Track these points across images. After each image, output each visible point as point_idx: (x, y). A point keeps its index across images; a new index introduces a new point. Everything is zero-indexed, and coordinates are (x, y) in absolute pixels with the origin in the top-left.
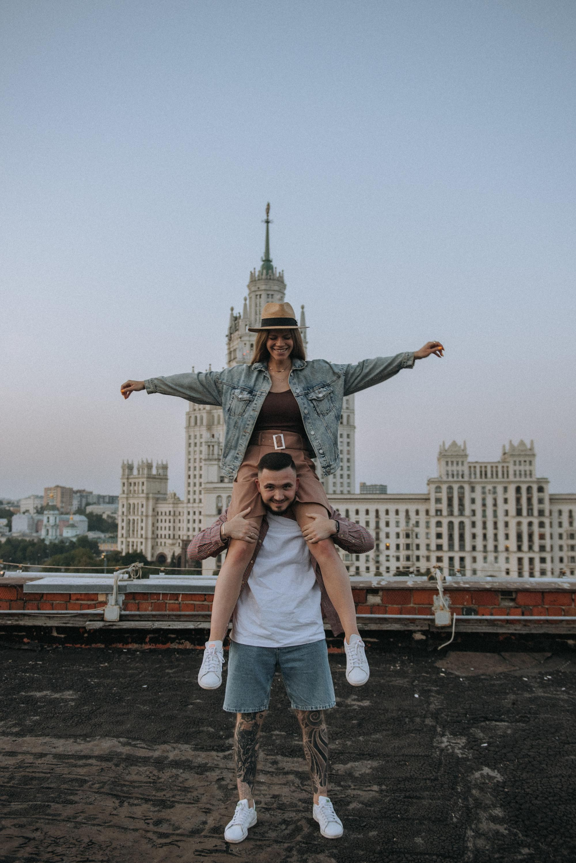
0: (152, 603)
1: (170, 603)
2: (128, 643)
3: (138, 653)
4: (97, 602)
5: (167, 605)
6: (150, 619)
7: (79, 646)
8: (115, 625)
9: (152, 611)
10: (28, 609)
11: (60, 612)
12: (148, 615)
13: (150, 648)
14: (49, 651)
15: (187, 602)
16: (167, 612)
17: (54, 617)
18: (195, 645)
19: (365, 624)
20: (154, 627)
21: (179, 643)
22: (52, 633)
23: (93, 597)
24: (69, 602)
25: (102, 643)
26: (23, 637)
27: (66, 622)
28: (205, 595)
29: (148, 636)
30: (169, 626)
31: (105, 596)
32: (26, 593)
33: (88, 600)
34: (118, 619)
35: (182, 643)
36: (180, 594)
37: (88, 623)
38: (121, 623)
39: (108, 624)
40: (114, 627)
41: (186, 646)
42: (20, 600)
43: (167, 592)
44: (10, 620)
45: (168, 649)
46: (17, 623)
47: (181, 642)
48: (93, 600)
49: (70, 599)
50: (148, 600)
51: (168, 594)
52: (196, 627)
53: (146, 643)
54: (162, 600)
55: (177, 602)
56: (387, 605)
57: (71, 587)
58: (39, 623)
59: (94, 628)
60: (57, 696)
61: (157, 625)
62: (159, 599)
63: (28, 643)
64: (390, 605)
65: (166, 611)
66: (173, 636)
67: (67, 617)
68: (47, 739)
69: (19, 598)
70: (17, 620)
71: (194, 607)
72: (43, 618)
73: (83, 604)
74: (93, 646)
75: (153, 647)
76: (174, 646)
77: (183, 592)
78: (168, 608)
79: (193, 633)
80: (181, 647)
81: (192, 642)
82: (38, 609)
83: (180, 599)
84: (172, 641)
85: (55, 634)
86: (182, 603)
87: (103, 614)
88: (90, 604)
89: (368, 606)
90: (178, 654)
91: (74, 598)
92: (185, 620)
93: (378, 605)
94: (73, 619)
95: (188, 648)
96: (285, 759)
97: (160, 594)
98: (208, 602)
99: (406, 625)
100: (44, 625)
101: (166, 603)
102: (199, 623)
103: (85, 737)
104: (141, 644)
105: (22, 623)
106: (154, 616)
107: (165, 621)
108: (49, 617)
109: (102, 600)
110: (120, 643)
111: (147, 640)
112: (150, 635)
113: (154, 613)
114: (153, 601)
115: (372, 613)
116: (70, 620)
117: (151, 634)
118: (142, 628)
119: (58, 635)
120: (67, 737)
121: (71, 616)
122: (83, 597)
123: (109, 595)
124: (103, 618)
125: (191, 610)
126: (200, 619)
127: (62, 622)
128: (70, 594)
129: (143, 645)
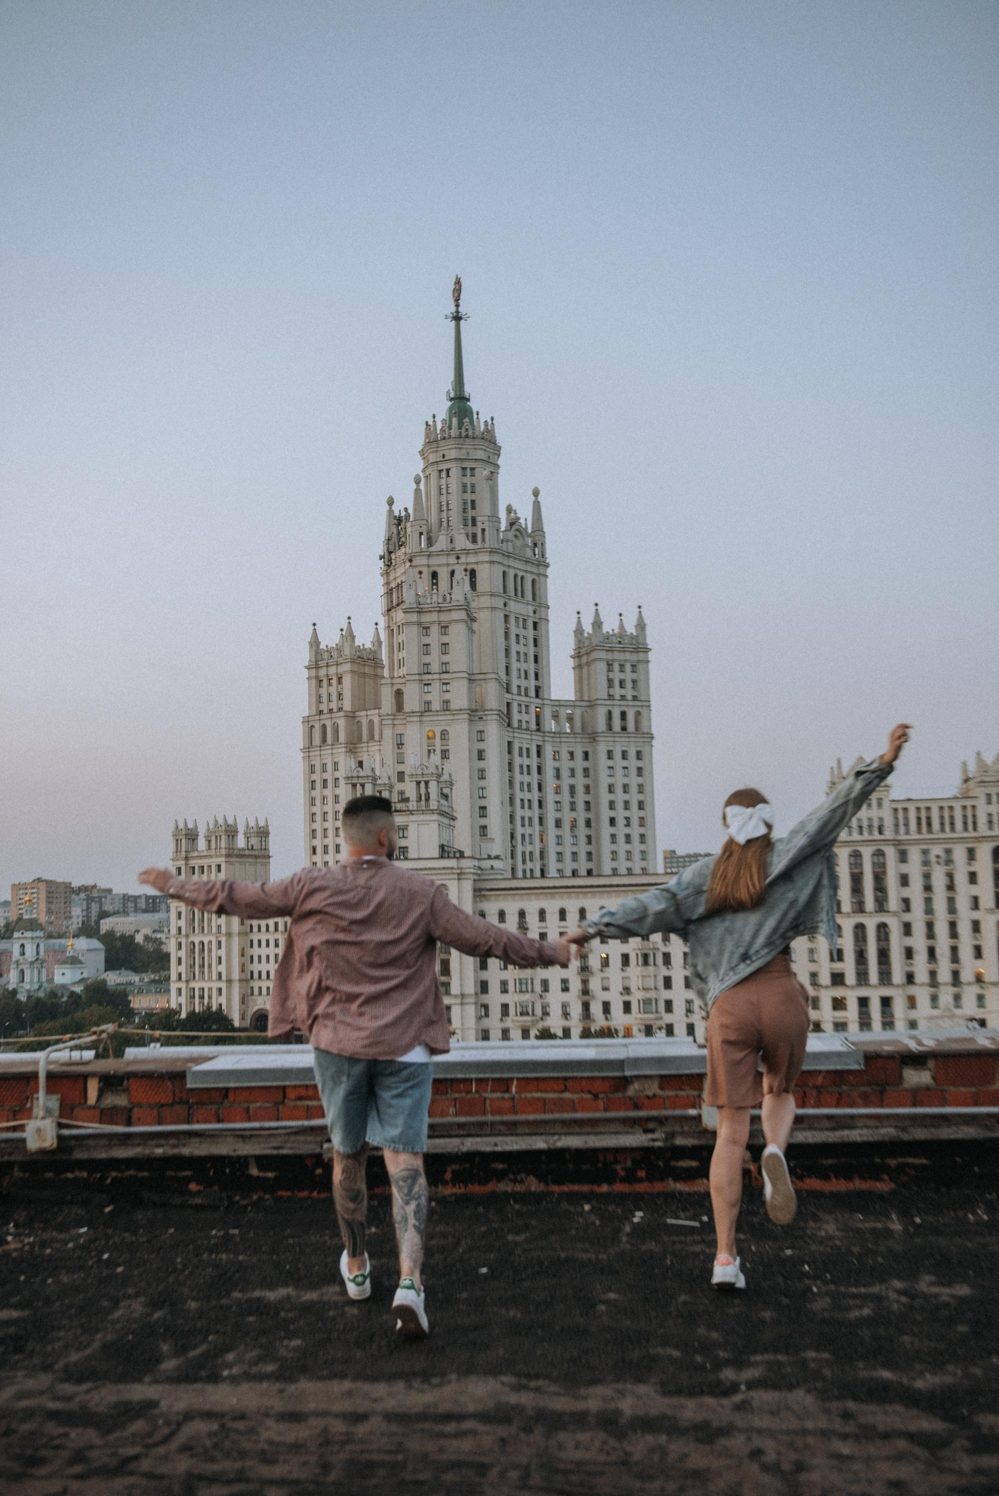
0: (455, 1099)
1: (492, 1100)
5: (488, 1102)
6: (453, 1133)
7: (305, 1194)
9: (456, 1115)
10: (198, 1122)
11: (267, 1124)
12: (451, 1125)
13: (455, 1195)
14: (246, 1206)
15: (529, 1095)
16: (489, 1118)
17: (251, 1136)
18: (547, 1184)
19: (904, 1129)
20: (464, 1149)
21: (515, 1181)
22: (247, 1169)
24: (283, 1103)
26: (188, 1180)
27: (279, 1145)
28: (565, 1079)
29: (449, 1169)
30: (496, 1145)
32: (192, 1090)
35: (521, 1181)
36: (512, 1079)
41: (529, 1186)
42: (181, 1102)
43: (487, 1075)
44: (161, 1146)
45: (493, 1195)
46: (175, 1151)
47: (519, 1178)
49: (284, 1097)
51: (487, 1080)
52: (552, 1147)
53: (445, 1183)
54: (477, 1092)
55: (506, 1096)
56: (945, 1087)
57: (285, 1073)
58: (222, 1149)
60: (311, 1296)
61: (469, 1144)
62: (470, 1092)
63: (199, 1193)
64: (952, 1088)
65: (484, 1114)
66: (500, 1166)
67: (279, 1135)
68: (347, 1385)
69: (177, 1099)
70: (174, 1146)
71: (544, 1106)
72: (230, 1140)
73: (312, 1107)
76: (504, 1187)
77: (520, 1075)
78: (488, 1108)
79: (543, 1158)
80: (519, 1188)
81: (541, 1178)
82: (219, 1121)
83: (514, 1089)
84: (500, 1176)
85: (254, 1171)
86: (517, 1096)
89: (906, 1090)
90: (516, 1202)
91: (291, 1094)
92: (527, 1131)
93: (928, 1088)
94: (293, 1138)
95: (533, 1189)
96: (864, 1407)
97: (470, 1080)
98: (572, 1093)
99: (988, 1128)
100: (232, 1153)
101: (485, 1099)
102: (556, 1137)
103: (426, 1376)
105: (185, 1151)
106: (460, 1126)
108: (243, 1136)
111: (448, 1176)
112: (454, 1167)
113: (462, 1119)
114: (457, 1095)
115: (914, 1105)
116: (286, 1142)
119: (261, 1174)
120: (391, 1377)
121: (289, 1134)
125: (535, 1112)
126: (558, 1128)
127: (271, 1145)
128: (284, 1087)
129: (440, 1187)
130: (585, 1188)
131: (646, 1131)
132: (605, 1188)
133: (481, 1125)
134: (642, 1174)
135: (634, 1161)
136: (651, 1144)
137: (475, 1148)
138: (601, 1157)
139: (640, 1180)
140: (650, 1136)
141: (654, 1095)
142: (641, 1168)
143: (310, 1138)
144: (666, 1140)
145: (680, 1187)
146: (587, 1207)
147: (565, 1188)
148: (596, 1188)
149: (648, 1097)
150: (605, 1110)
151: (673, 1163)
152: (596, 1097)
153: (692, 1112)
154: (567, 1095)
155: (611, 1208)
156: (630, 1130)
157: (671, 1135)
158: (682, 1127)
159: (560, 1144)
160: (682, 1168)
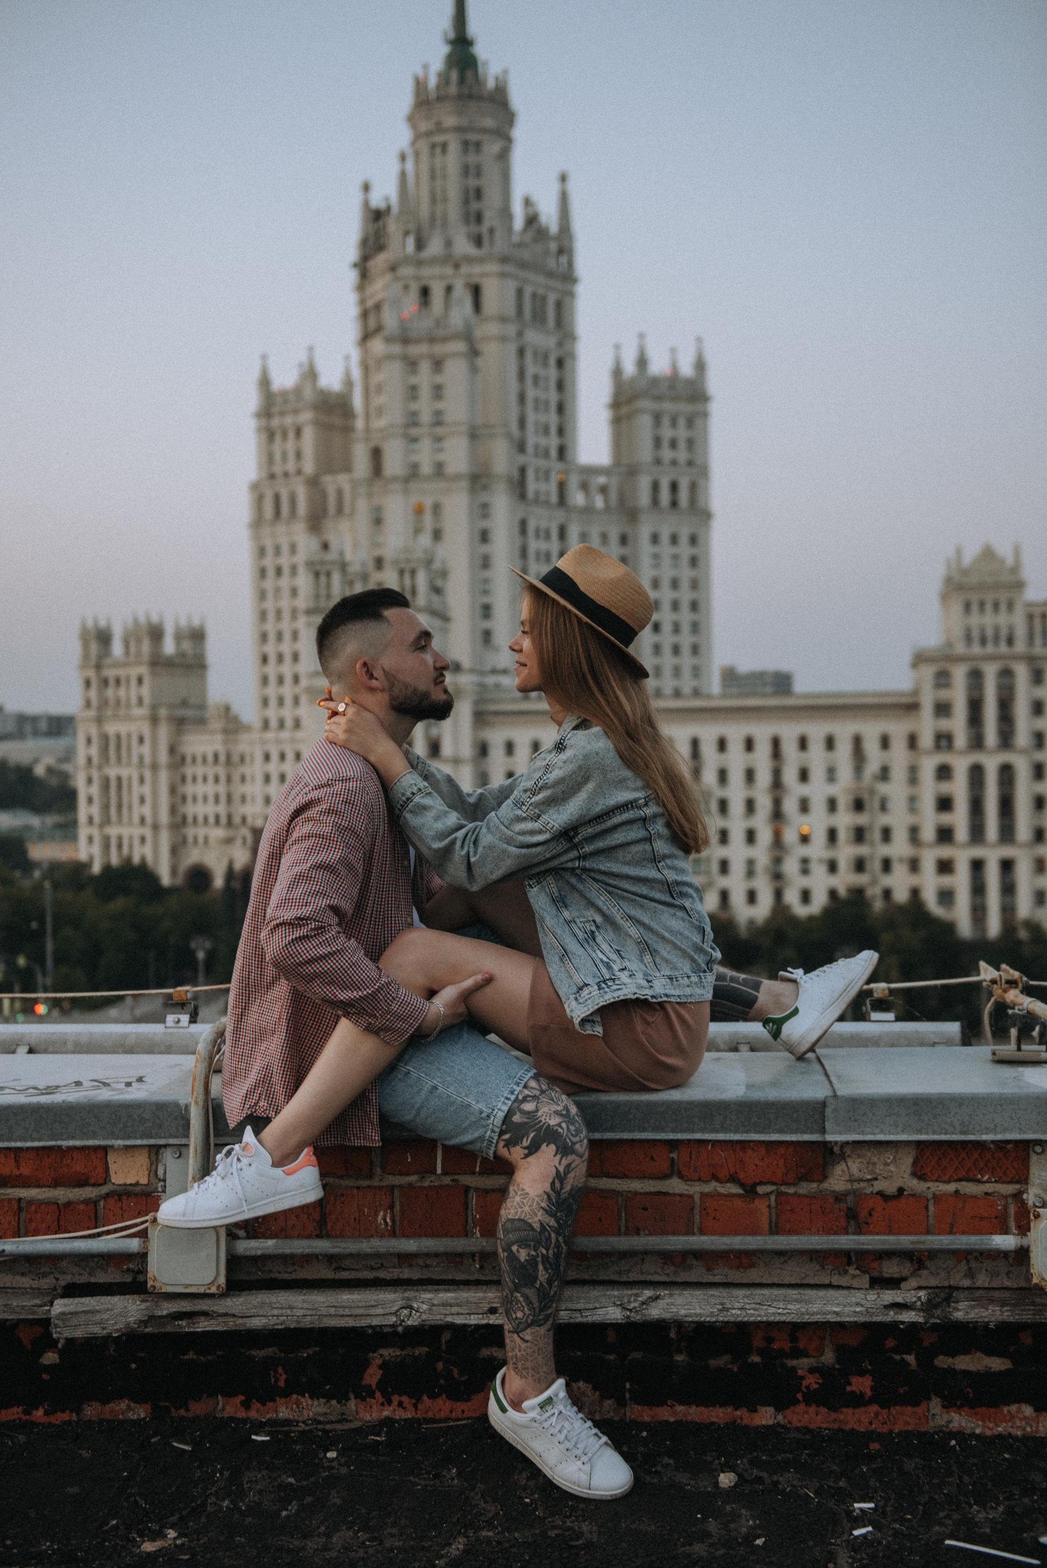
0: (392, 1188)
1: (485, 1192)
2: (269, 1395)
3: (331, 1455)
4: (105, 1190)
5: (474, 1200)
6: (382, 1274)
7: (13, 1413)
8: (205, 1314)
9: (393, 1234)
12: (378, 1255)
13: (388, 1422)
18: (621, 1403)
20: (413, 1318)
23: (79, 1166)
25: (137, 1399)
28: (673, 1145)
29: (376, 1365)
31: (142, 1159)
33: (56, 1183)
34: (222, 1280)
37: (60, 1306)
38: (237, 1304)
39: (167, 1308)
40: (203, 1325)
48: (82, 1182)
50: (370, 1176)
52: (635, 1317)
53: (364, 1394)
54: (445, 1173)
59: (96, 1330)
61: (428, 1307)
62: (433, 1171)
65: (466, 1234)
73: (31, 1202)
74: (91, 1411)
75: (401, 1414)
78: (476, 1214)
81: (608, 1389)
87: (143, 1256)
88: (69, 1204)
98: (690, 1180)
101: (467, 1189)
102: (648, 1293)
104: (342, 1399)
106: (405, 1258)
107: (467, 1283)
109: (131, 1180)
110: (228, 1395)
111: (372, 1376)
112: (389, 1358)
113: (410, 1245)
117: (387, 1345)
118: (350, 1323)
122: (25, 1171)
123: (168, 1157)
124: (143, 1271)
126: (651, 1272)
129: (352, 1404)
130: (718, 1415)
131: (880, 1283)
132: (766, 1416)
133: (456, 1258)
134: (862, 1384)
135: (840, 1350)
136: (891, 1316)
137: (439, 1317)
138: (758, 1341)
139: (857, 1401)
140: (889, 1296)
141: (901, 1190)
142: (862, 1373)
143: (25, 1282)
144: (929, 1307)
145: (959, 1420)
146: (726, 1480)
147: (665, 1414)
148: (742, 1415)
149: (880, 1194)
150: (775, 1229)
151: (942, 1361)
152: (750, 1191)
153: (1006, 1242)
154: (675, 1185)
155: (788, 1480)
156: (836, 1280)
157: (948, 1294)
158: (971, 1274)
159: (655, 1312)
160: (966, 1373)
